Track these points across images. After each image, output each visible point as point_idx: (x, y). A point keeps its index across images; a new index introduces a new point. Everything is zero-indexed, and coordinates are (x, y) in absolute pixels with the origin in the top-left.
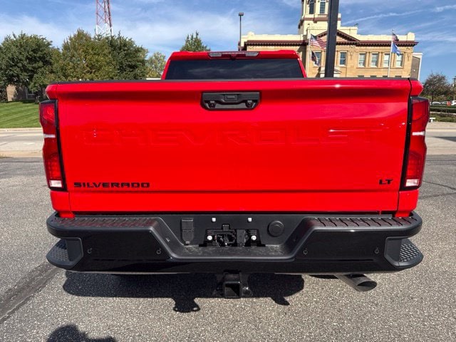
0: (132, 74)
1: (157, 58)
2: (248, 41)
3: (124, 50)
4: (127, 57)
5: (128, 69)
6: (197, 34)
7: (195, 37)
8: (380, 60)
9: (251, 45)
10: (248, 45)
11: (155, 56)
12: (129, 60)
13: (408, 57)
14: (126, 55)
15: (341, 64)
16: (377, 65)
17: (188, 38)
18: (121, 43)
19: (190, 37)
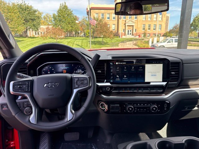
0: (33, 23)
1: (47, 16)
2: (92, 8)
3: (28, 11)
4: (29, 14)
5: (31, 21)
6: (65, 3)
7: (64, 4)
8: (152, 17)
9: (93, 9)
10: (91, 9)
11: (46, 15)
12: (31, 16)
13: (165, 16)
14: (29, 13)
15: (135, 19)
16: (151, 19)
17: (61, 5)
18: (26, 7)
19: (62, 4)
